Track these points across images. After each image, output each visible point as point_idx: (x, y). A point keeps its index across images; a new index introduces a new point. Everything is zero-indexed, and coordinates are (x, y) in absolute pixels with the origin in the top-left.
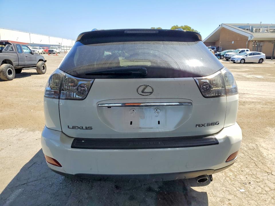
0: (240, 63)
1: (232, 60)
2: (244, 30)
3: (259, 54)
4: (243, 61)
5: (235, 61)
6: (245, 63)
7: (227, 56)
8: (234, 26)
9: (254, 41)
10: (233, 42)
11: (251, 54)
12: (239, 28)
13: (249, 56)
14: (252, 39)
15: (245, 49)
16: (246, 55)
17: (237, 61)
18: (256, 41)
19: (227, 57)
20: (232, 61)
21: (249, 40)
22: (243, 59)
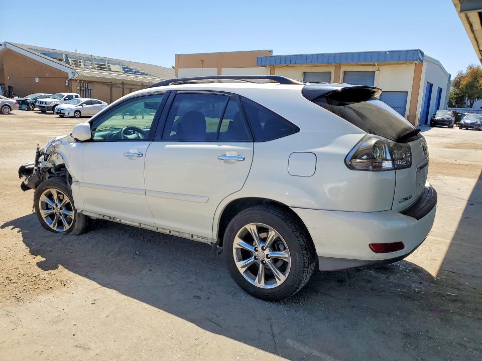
0: (74, 117)
1: (59, 112)
2: (55, 60)
3: (100, 103)
4: (78, 114)
5: (64, 114)
6: (81, 117)
7: (43, 105)
8: (31, 49)
9: (78, 81)
10: (37, 80)
11: (87, 103)
12: (44, 54)
13: (85, 106)
14: (76, 76)
15: (73, 94)
16: (81, 105)
17: (69, 114)
18: (81, 81)
19: (44, 107)
20: (57, 113)
21: (70, 78)
22: (78, 111)
